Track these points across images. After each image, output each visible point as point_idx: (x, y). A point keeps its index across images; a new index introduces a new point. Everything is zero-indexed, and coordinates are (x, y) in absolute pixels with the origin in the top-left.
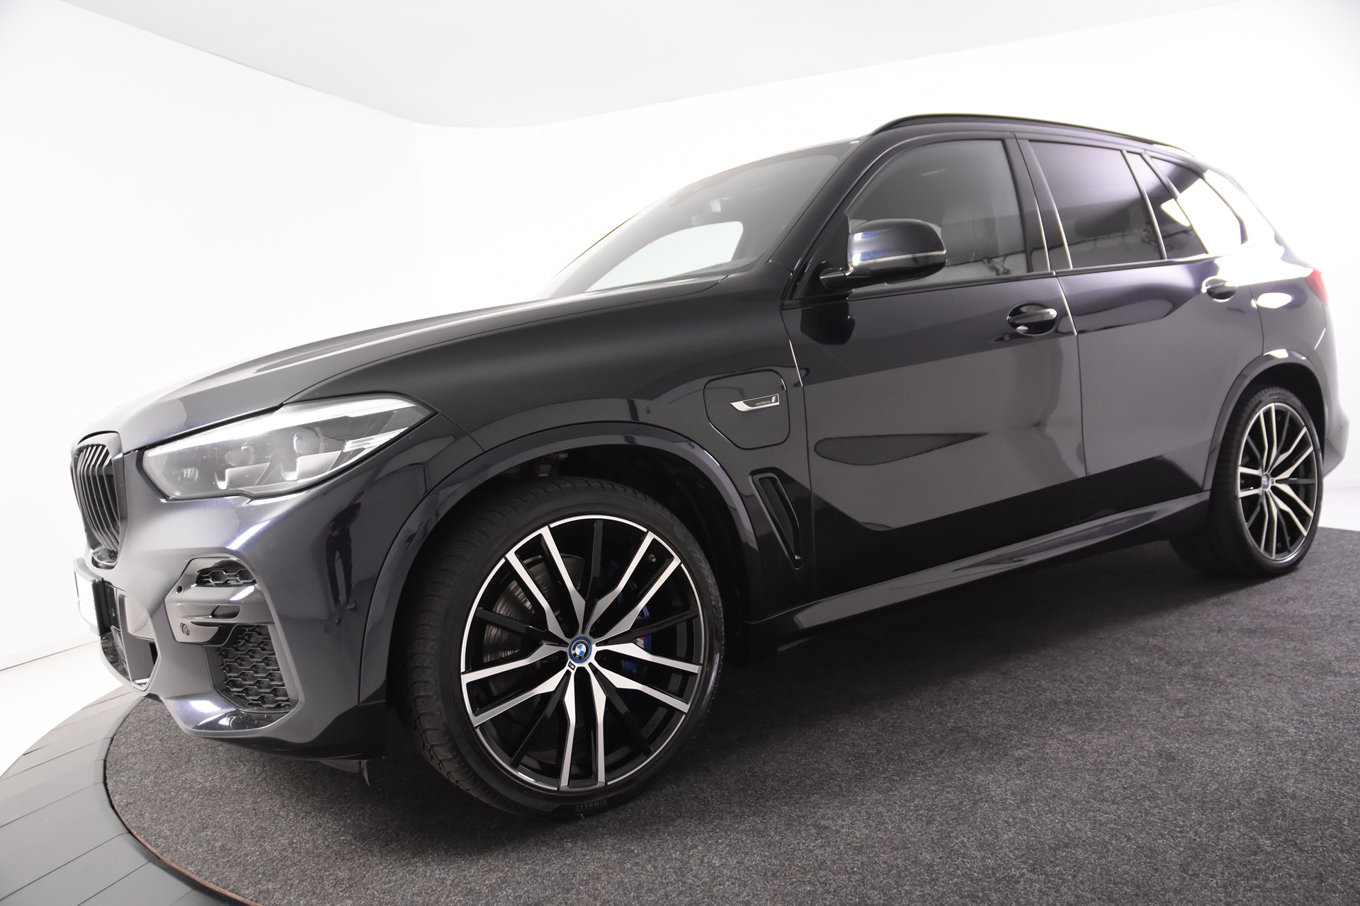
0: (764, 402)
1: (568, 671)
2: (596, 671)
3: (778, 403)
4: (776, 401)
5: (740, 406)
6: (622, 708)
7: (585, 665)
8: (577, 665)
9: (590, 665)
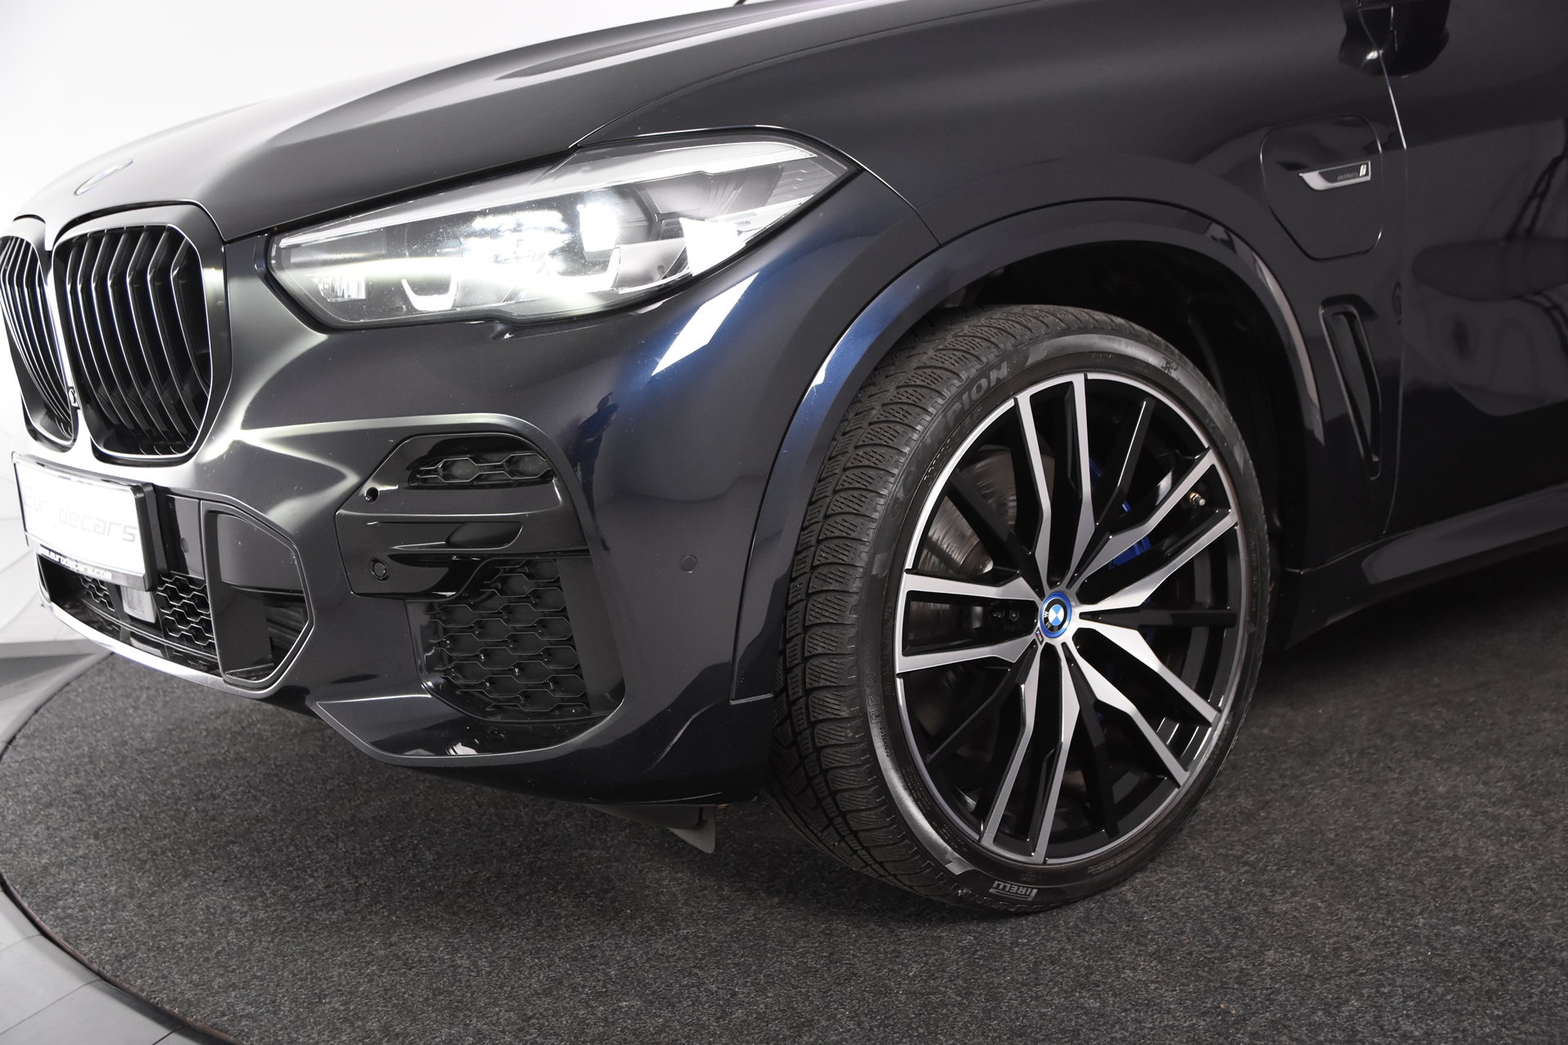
0: (1348, 175)
1: (1034, 642)
2: (1070, 659)
3: (1368, 178)
4: (1367, 174)
5: (1314, 180)
6: (1097, 736)
7: (1057, 643)
8: (1047, 640)
9: (1064, 645)
